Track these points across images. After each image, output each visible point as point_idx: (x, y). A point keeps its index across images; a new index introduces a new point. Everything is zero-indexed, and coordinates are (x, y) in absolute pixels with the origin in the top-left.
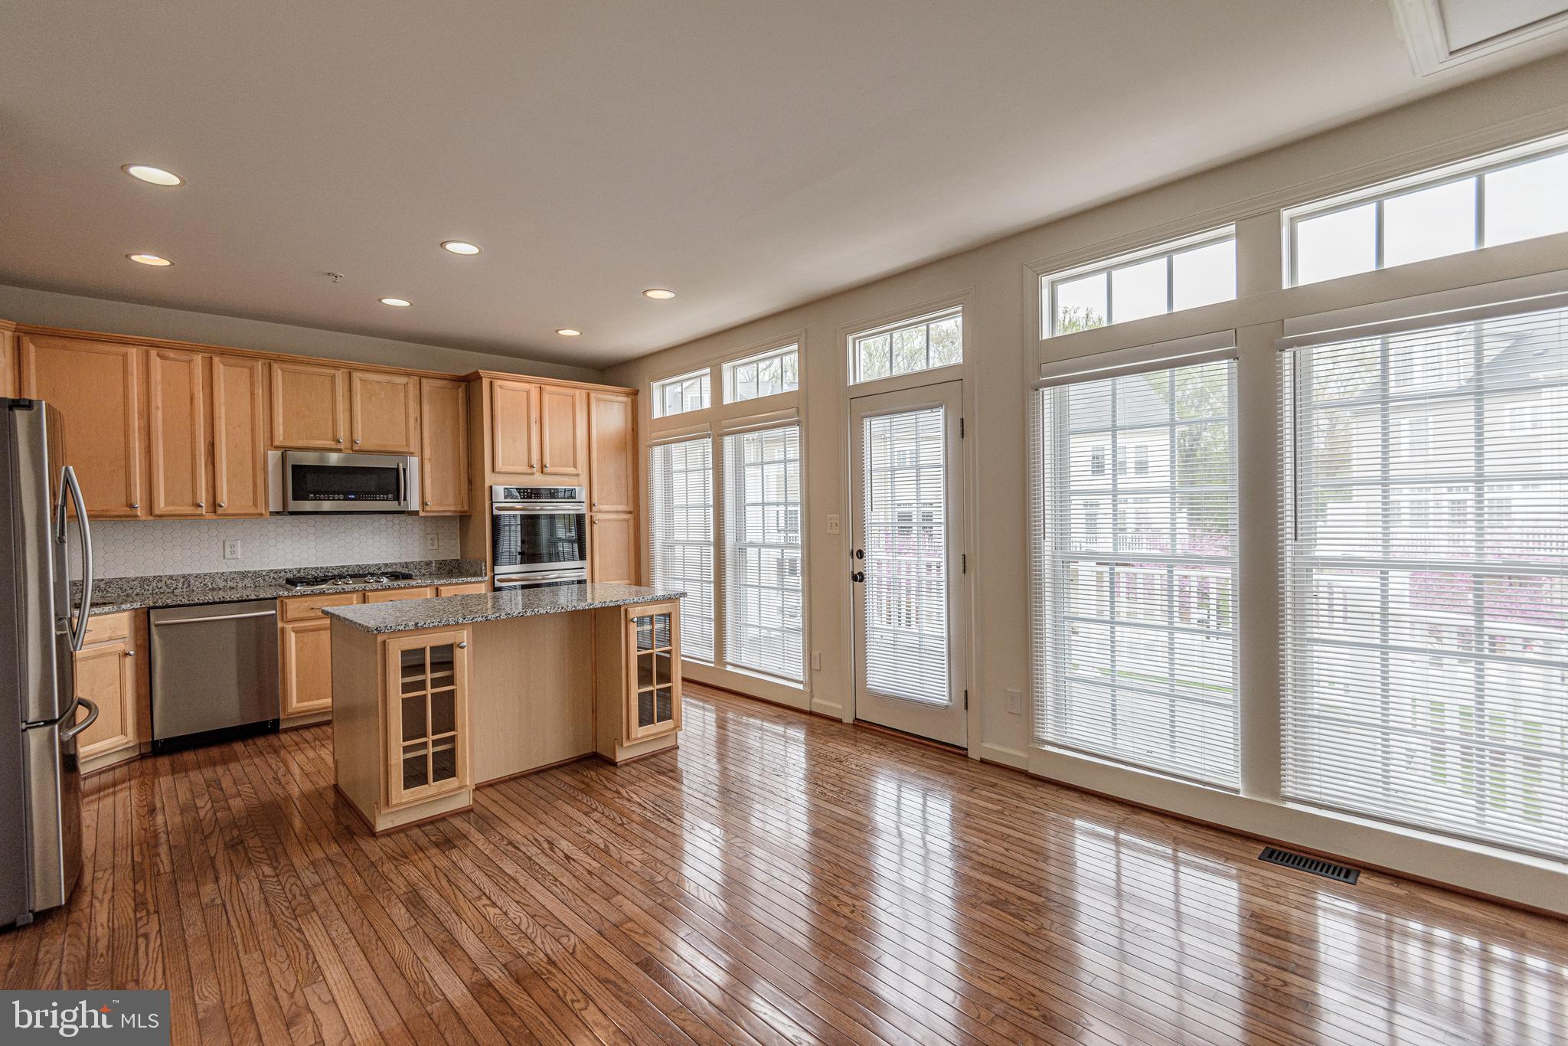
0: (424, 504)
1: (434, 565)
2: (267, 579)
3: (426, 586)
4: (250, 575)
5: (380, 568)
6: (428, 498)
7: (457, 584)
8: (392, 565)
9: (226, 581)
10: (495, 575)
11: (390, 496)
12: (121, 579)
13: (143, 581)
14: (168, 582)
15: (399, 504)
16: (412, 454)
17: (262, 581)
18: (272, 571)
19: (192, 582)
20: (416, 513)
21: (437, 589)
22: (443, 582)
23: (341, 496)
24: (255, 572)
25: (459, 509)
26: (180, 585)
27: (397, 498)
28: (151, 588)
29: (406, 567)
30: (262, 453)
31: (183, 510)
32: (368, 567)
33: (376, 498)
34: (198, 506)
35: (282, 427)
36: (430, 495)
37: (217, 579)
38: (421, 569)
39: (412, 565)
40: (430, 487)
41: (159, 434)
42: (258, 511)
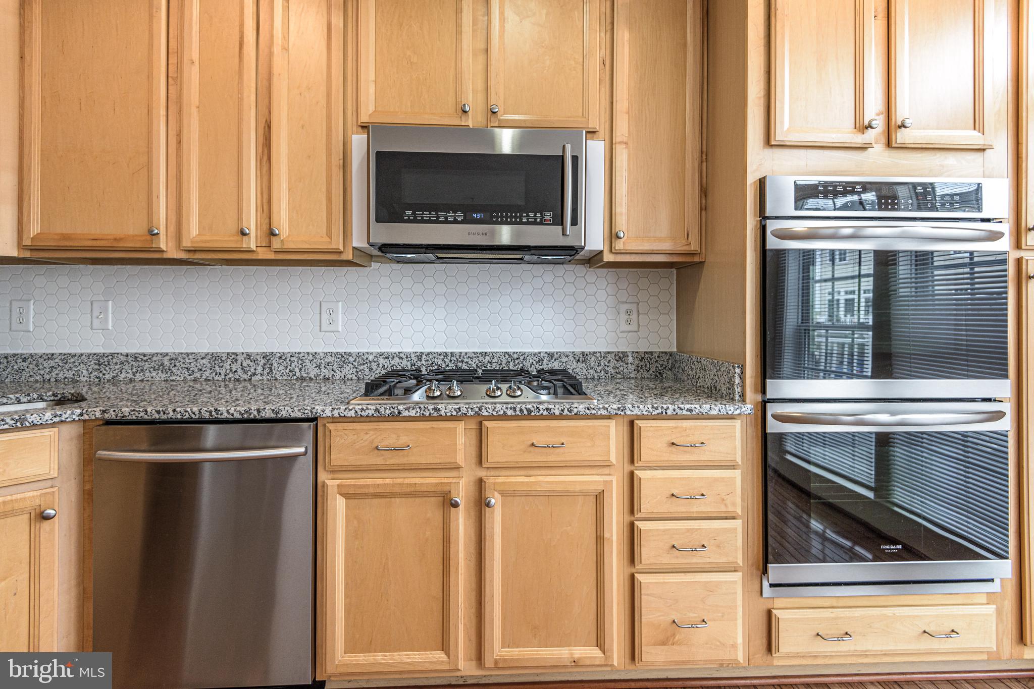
0: (613, 236)
1: (630, 359)
2: (374, 367)
3: (609, 417)
4: (351, 359)
5: (540, 361)
6: (622, 224)
7: (675, 417)
8: (560, 354)
9: (319, 366)
10: (764, 403)
11: (548, 216)
12: (188, 354)
13: (215, 358)
14: (245, 364)
15: (564, 234)
16: (592, 133)
17: (367, 371)
18: (381, 354)
19: (275, 365)
20: (598, 255)
21: (632, 424)
22: (644, 409)
23: (460, 216)
24: (358, 355)
25: (680, 247)
26: (260, 369)
27: (559, 220)
28: (223, 372)
29: (583, 362)
30: (341, 138)
31: (224, 238)
32: (522, 358)
33: (521, 219)
34: (244, 234)
35: (372, 90)
36: (624, 218)
37: (307, 363)
38: (608, 367)
39: (593, 358)
40: (625, 200)
41: (194, 111)
42: (334, 246)
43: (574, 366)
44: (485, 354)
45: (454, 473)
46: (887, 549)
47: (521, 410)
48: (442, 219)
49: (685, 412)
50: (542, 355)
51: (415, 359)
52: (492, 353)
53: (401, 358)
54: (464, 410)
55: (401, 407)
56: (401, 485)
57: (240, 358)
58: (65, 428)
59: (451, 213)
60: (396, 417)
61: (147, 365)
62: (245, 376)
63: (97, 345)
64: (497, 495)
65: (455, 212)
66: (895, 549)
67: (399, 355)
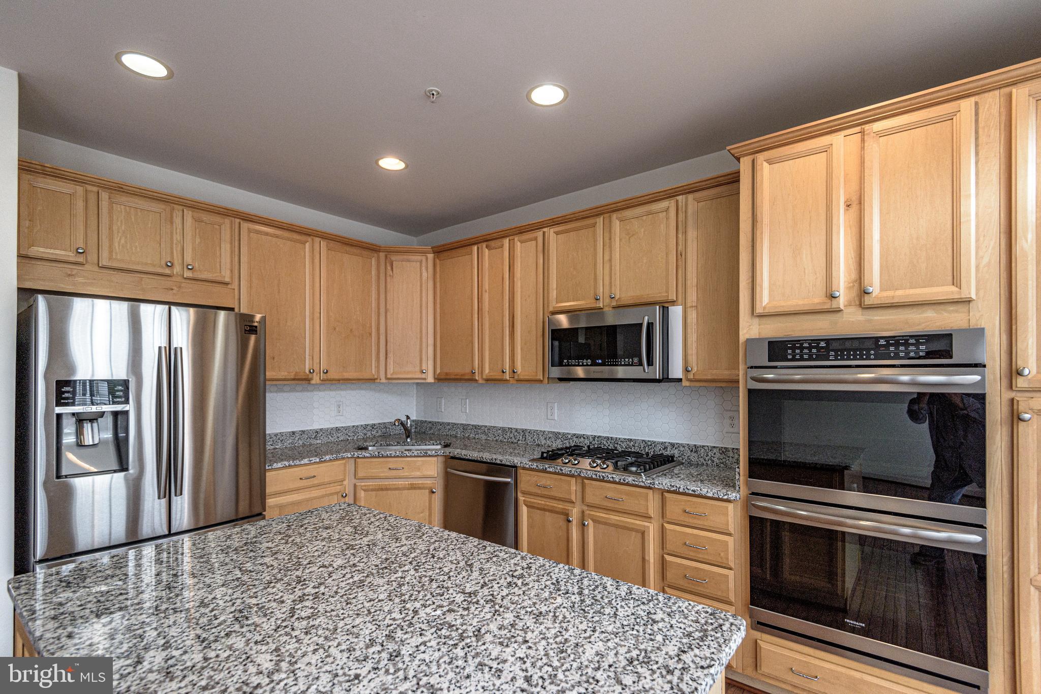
0: (686, 370)
2: (571, 442)
4: (560, 436)
5: (665, 448)
6: (693, 360)
9: (545, 439)
10: (750, 494)
11: (636, 360)
18: (575, 435)
20: (680, 380)
21: (662, 495)
26: (521, 437)
27: (640, 363)
28: (507, 438)
29: (695, 452)
30: (542, 320)
31: (497, 375)
32: (653, 445)
33: (621, 363)
34: (503, 372)
35: (555, 292)
36: (694, 357)
37: (541, 436)
38: (714, 457)
39: (703, 450)
40: (694, 345)
41: (487, 313)
42: (538, 378)
43: (689, 454)
44: (631, 440)
45: (572, 505)
46: (851, 623)
47: (599, 476)
48: (581, 364)
49: (690, 492)
50: (667, 444)
51: (591, 439)
52: (635, 440)
53: (584, 438)
54: (573, 472)
55: (546, 466)
56: (548, 505)
57: (513, 431)
58: (439, 458)
59: (585, 361)
60: (544, 471)
61: (479, 431)
62: (515, 441)
63: (462, 420)
64: (591, 522)
65: (587, 360)
66: (859, 626)
67: (583, 436)
